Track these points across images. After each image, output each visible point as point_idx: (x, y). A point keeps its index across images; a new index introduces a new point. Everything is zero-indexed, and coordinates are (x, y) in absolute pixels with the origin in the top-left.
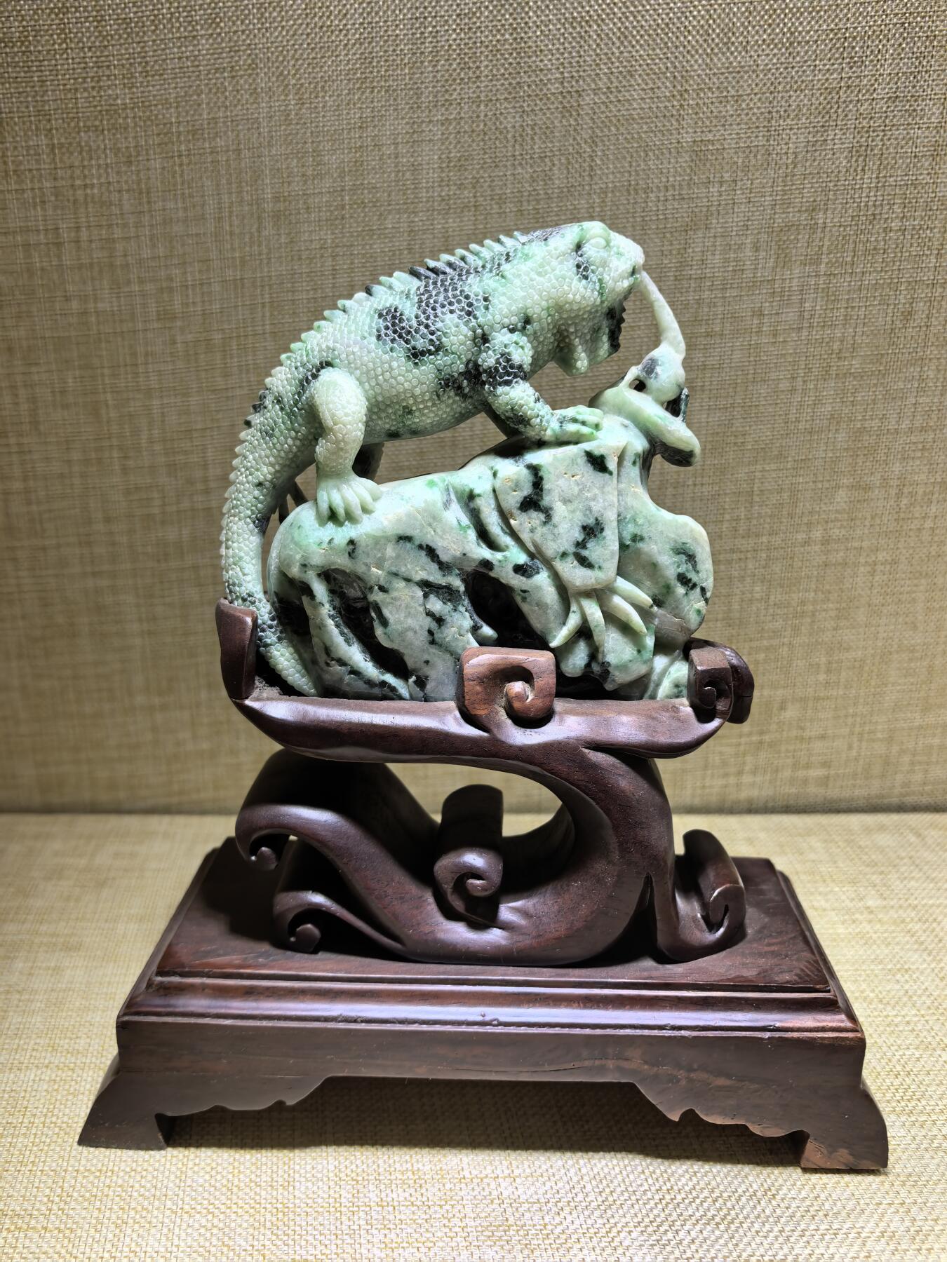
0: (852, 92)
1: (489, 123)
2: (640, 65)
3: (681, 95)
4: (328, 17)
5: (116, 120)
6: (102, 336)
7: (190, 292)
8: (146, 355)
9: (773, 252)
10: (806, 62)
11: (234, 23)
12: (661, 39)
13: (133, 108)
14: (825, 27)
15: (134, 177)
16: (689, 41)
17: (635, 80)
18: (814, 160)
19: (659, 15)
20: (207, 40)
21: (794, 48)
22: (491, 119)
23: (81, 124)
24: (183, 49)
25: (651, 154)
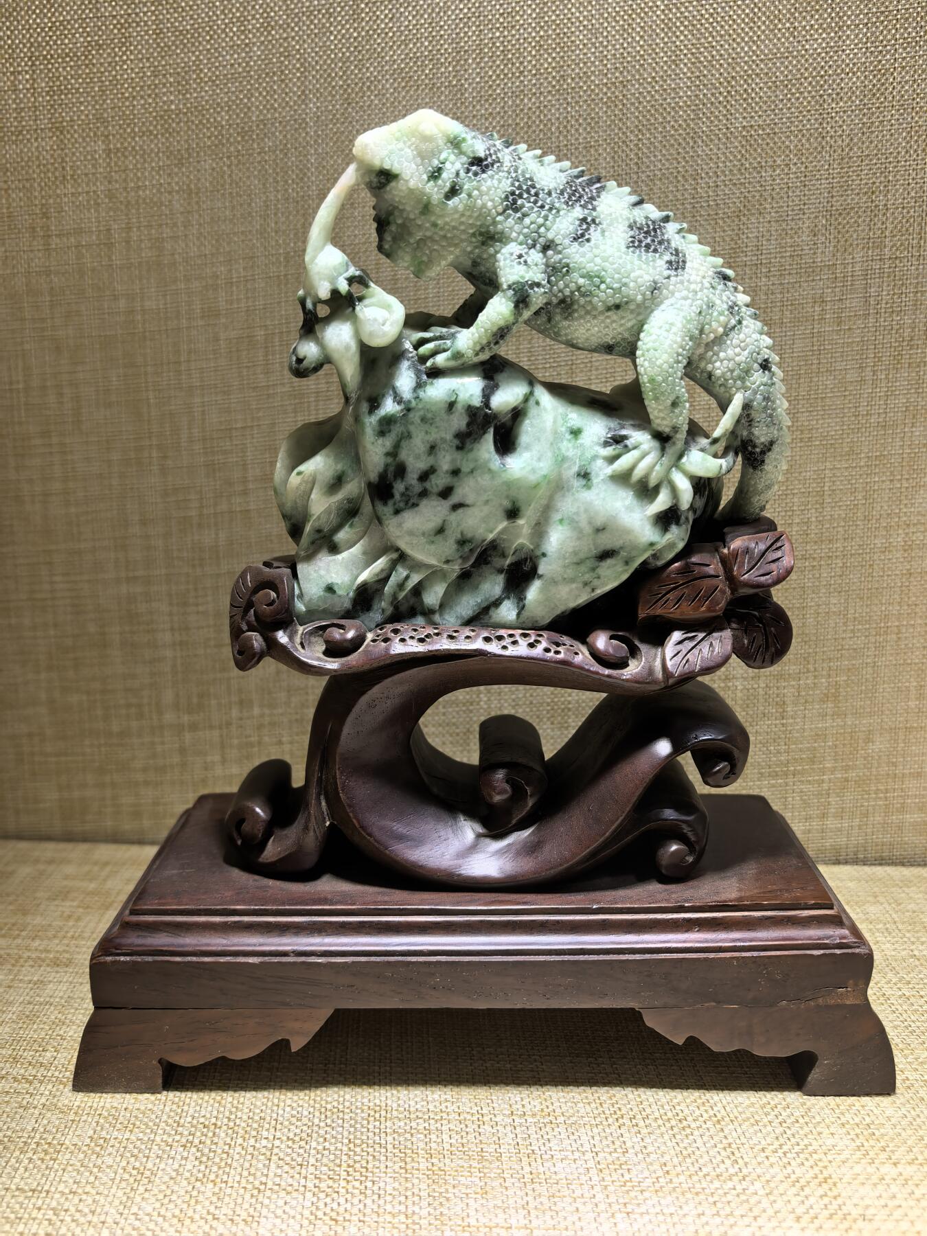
0: (907, 73)
2: (685, 55)
3: (729, 82)
4: (375, 21)
5: (170, 124)
6: (147, 334)
7: (234, 288)
8: (189, 352)
10: (856, 45)
11: (285, 31)
12: (706, 29)
13: (186, 113)
14: (875, 10)
15: (185, 179)
16: (734, 30)
17: (680, 69)
18: (871, 142)
20: (259, 47)
21: (844, 32)
23: (137, 130)
24: (236, 56)
25: (700, 142)
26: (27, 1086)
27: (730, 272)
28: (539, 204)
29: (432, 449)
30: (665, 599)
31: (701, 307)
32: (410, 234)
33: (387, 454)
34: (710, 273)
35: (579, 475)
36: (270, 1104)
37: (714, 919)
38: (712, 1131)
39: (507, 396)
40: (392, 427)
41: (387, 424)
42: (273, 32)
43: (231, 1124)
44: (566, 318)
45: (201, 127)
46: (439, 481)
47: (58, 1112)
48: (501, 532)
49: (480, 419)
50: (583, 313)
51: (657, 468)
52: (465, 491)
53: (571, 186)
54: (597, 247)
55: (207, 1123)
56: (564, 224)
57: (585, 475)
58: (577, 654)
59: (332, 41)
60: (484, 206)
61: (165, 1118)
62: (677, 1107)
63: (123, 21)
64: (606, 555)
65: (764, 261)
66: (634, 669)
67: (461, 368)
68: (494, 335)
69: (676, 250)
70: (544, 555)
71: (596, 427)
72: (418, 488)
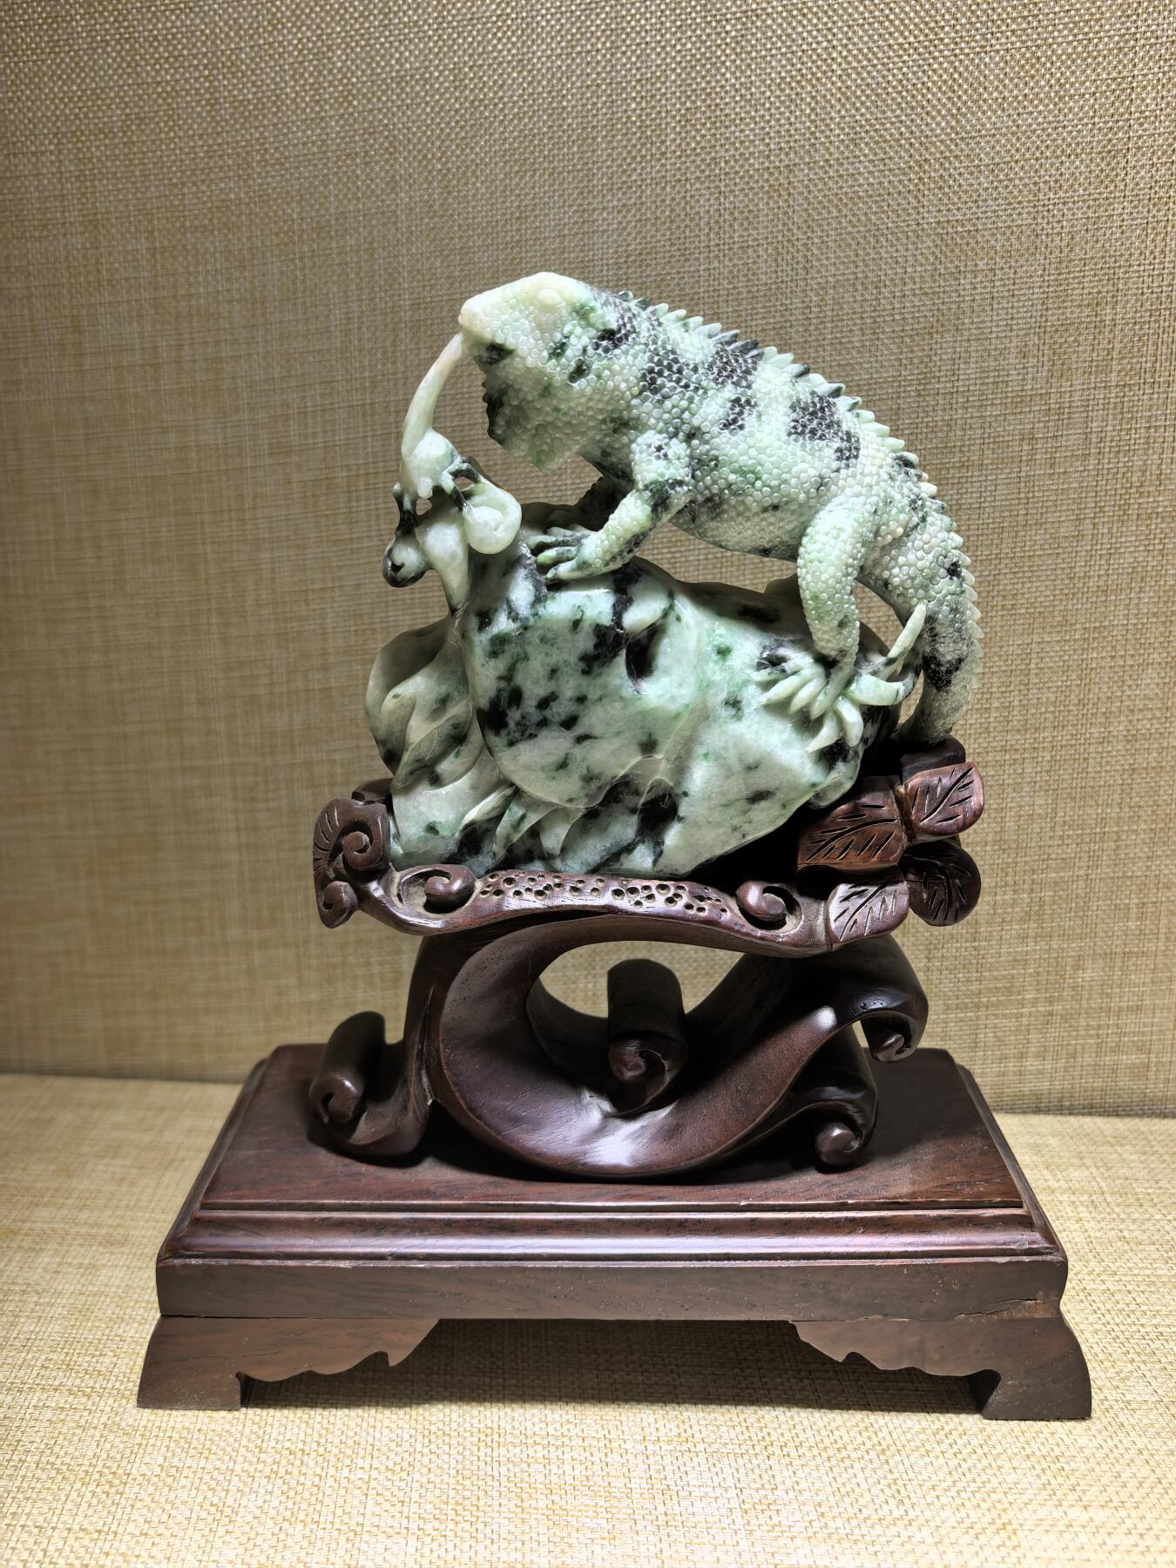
0: (1143, 155)
1: (677, 209)
2: (867, 132)
3: (920, 166)
4: (481, 89)
5: (228, 218)
6: (204, 474)
7: (309, 420)
8: (255, 498)
9: (1046, 358)
10: (1081, 119)
11: (369, 101)
12: (893, 99)
13: (248, 204)
14: (1104, 76)
15: (247, 285)
16: (928, 101)
17: (861, 150)
18: (1097, 241)
19: (889, 70)
20: (337, 121)
21: (1065, 103)
22: (679, 204)
23: (188, 224)
24: (309, 133)
25: (882, 239)
26: (84, 1400)
27: (912, 457)
28: (682, 383)
29: (554, 672)
30: (829, 847)
31: (877, 505)
32: (527, 418)
33: (500, 678)
34: (889, 461)
35: (727, 703)
36: (365, 1425)
37: (882, 1219)
38: (876, 1463)
39: (641, 613)
40: (506, 648)
41: (499, 645)
42: (355, 103)
43: (321, 1450)
44: (713, 519)
45: (266, 220)
46: (561, 709)
47: (121, 1433)
48: (635, 767)
49: (610, 640)
50: (733, 514)
51: (821, 697)
52: (593, 720)
53: (722, 357)
54: (751, 435)
55: (293, 1448)
56: (712, 408)
57: (734, 704)
58: (724, 910)
59: (428, 114)
60: (616, 388)
61: (244, 1442)
62: (836, 1433)
63: (169, 89)
64: (758, 797)
65: (961, 389)
66: (792, 928)
67: (587, 580)
68: (628, 542)
69: (848, 434)
70: (685, 794)
71: (748, 645)
72: (536, 716)
